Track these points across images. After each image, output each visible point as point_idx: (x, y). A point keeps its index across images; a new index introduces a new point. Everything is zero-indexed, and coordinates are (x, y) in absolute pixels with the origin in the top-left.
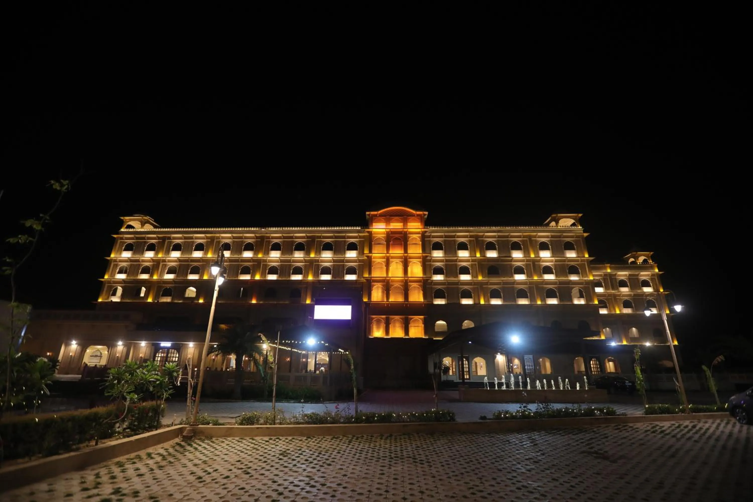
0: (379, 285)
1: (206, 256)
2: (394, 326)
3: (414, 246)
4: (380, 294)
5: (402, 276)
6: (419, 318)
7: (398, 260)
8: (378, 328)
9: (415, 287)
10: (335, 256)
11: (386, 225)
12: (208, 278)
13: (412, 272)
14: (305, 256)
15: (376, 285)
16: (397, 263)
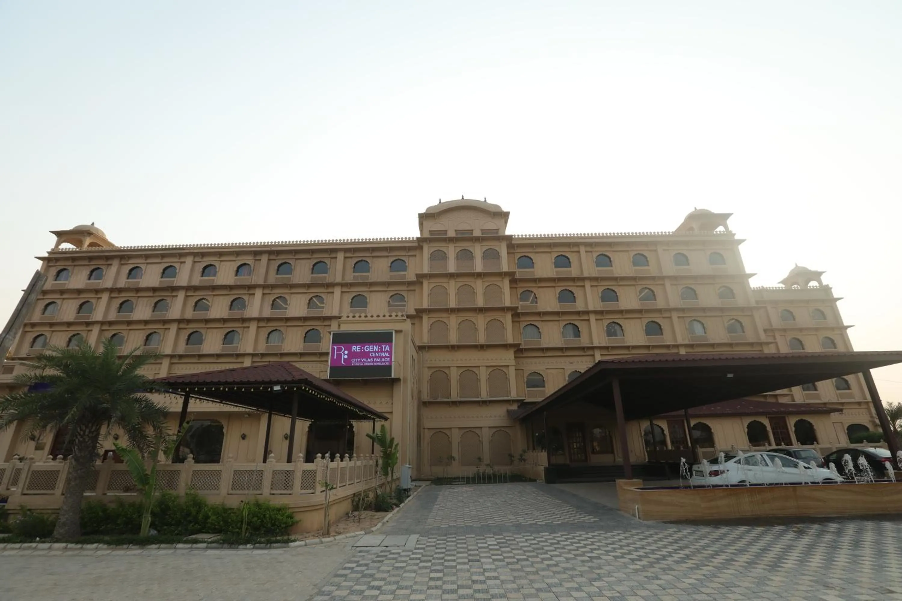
3: (491, 260)
7: (467, 282)
16: (465, 286)
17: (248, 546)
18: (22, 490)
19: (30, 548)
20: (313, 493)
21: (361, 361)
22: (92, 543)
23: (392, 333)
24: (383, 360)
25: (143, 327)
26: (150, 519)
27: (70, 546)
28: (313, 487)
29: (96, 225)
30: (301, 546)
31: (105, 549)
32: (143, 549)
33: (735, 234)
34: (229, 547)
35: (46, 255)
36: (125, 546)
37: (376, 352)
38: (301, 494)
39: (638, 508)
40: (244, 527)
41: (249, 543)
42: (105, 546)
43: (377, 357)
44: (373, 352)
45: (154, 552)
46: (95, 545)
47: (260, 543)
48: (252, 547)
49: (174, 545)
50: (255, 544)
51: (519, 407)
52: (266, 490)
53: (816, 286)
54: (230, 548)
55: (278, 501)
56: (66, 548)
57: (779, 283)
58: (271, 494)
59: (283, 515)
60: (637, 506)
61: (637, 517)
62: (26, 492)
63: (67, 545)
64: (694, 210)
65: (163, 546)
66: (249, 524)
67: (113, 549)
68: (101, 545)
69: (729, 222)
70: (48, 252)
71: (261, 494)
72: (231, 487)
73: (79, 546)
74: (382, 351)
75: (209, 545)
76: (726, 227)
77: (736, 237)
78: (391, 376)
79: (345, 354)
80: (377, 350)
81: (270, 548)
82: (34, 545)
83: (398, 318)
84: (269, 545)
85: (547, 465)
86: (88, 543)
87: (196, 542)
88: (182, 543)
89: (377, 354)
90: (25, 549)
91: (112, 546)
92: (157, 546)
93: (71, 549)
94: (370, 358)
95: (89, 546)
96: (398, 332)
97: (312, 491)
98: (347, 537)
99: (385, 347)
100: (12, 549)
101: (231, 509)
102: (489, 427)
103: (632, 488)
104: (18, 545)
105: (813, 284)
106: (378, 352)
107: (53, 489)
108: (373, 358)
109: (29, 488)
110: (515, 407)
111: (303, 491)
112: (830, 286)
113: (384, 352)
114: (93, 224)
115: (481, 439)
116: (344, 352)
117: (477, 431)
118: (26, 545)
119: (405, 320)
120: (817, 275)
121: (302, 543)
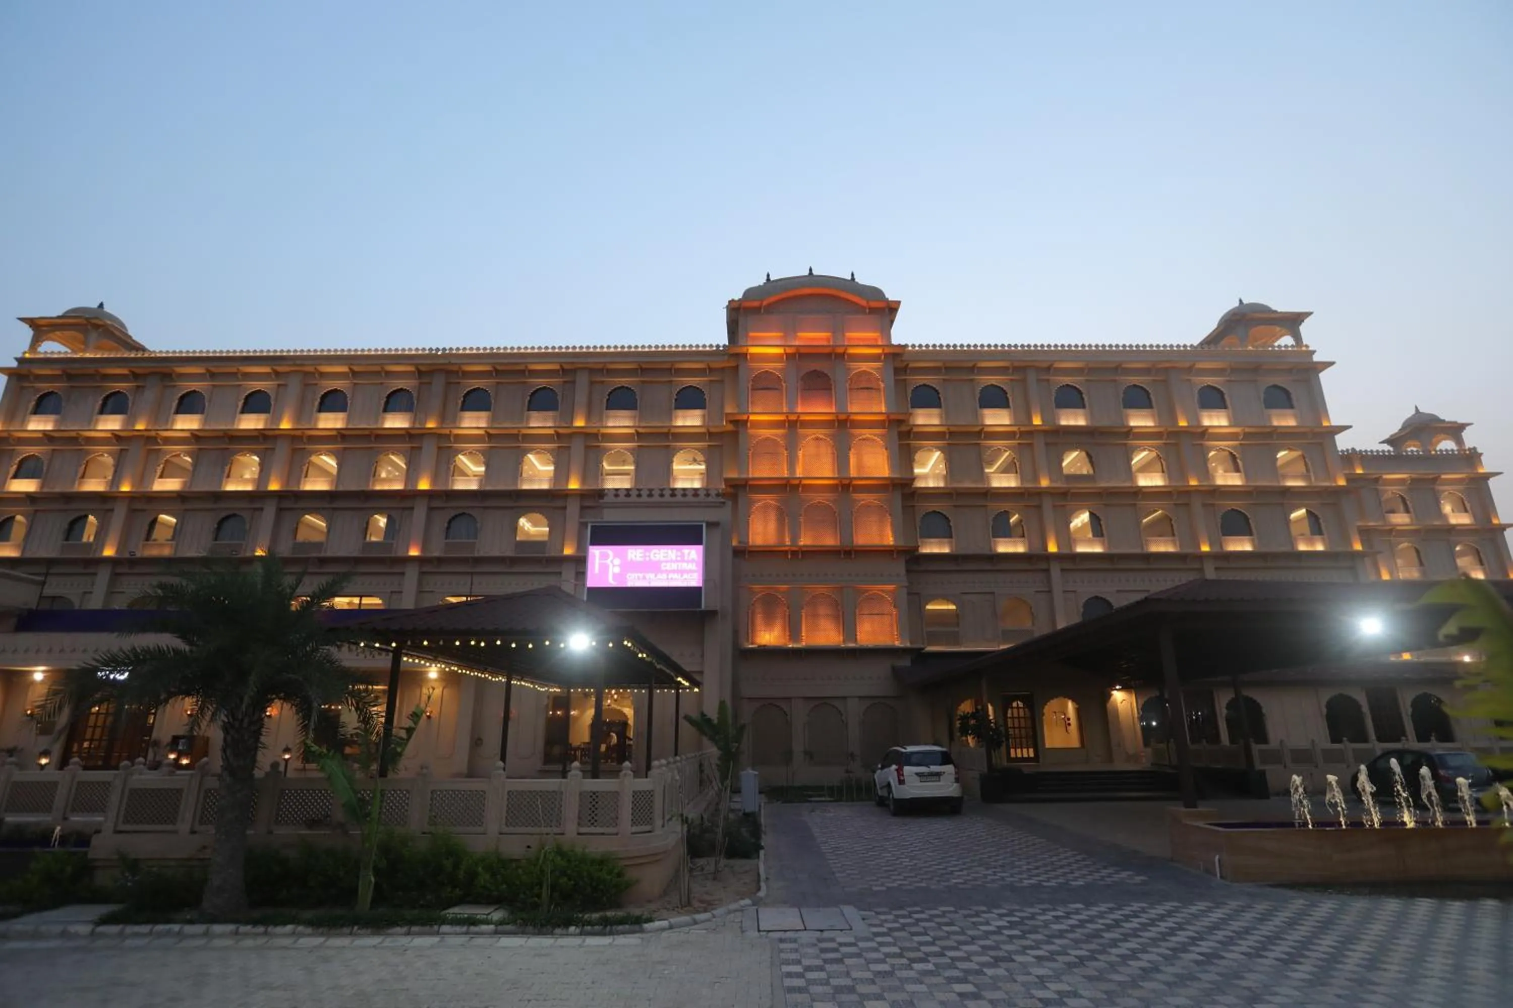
0: (769, 499)
1: (275, 427)
2: (815, 616)
3: (866, 392)
4: (772, 526)
5: (831, 475)
6: (883, 591)
7: (820, 433)
8: (769, 622)
9: (868, 506)
10: (643, 424)
11: (784, 338)
12: (282, 486)
13: (860, 466)
14: (557, 424)
15: (759, 501)
16: (817, 439)
17: (572, 929)
18: (116, 825)
19: (168, 933)
20: (650, 832)
21: (644, 578)
22: (285, 923)
23: (702, 526)
24: (685, 576)
25: (210, 506)
26: (373, 879)
27: (243, 929)
28: (650, 821)
29: (107, 309)
30: (663, 929)
31: (309, 935)
32: (379, 934)
33: (1314, 352)
34: (536, 931)
35: (14, 364)
36: (346, 930)
37: (672, 561)
38: (633, 833)
39: (1219, 861)
40: (545, 893)
41: (571, 925)
42: (309, 930)
43: (674, 571)
44: (667, 562)
45: (404, 941)
46: (289, 928)
47: (589, 923)
48: (578, 931)
49: (436, 927)
50: (583, 925)
51: (912, 661)
52: (571, 828)
53: (1452, 450)
54: (540, 933)
55: (597, 847)
56: (236, 933)
57: (1383, 442)
58: (579, 834)
59: (610, 872)
60: (1217, 857)
61: (1218, 875)
62: (122, 827)
63: (238, 928)
64: (1237, 304)
65: (415, 929)
66: (553, 887)
67: (329, 936)
68: (300, 928)
69: (1304, 329)
70: (17, 359)
71: (563, 834)
72: (504, 821)
73: (261, 929)
74: (683, 561)
75: (500, 928)
76: (1297, 337)
77: (1316, 358)
78: (700, 606)
79: (614, 566)
80: (674, 558)
81: (611, 933)
82: (176, 927)
83: (710, 499)
84: (608, 928)
85: (986, 770)
86: (276, 924)
87: (472, 922)
88: (448, 924)
89: (674, 566)
90: (160, 935)
91: (321, 930)
92: (405, 929)
93: (246, 935)
94: (662, 572)
95: (279, 930)
96: (711, 525)
97: (648, 828)
98: (730, 912)
99: (689, 554)
100: (137, 935)
101: (512, 861)
102: (860, 697)
103: (1201, 824)
104: (144, 929)
105: (1447, 445)
106: (677, 561)
107: (173, 822)
108: (668, 572)
109: (126, 821)
110: (905, 662)
111: (634, 829)
112: (1479, 451)
113: (688, 562)
114: (101, 305)
115: (843, 718)
116: (612, 562)
117: (836, 703)
118: (160, 928)
119: (724, 503)
120: (1456, 430)
121: (665, 923)
